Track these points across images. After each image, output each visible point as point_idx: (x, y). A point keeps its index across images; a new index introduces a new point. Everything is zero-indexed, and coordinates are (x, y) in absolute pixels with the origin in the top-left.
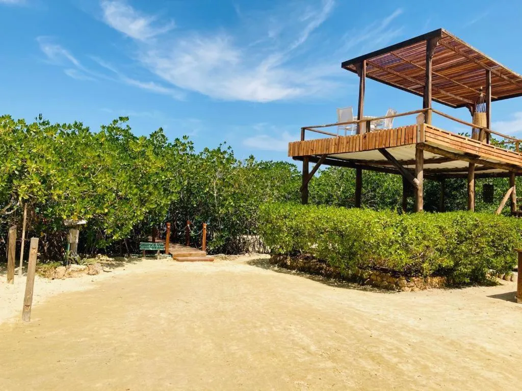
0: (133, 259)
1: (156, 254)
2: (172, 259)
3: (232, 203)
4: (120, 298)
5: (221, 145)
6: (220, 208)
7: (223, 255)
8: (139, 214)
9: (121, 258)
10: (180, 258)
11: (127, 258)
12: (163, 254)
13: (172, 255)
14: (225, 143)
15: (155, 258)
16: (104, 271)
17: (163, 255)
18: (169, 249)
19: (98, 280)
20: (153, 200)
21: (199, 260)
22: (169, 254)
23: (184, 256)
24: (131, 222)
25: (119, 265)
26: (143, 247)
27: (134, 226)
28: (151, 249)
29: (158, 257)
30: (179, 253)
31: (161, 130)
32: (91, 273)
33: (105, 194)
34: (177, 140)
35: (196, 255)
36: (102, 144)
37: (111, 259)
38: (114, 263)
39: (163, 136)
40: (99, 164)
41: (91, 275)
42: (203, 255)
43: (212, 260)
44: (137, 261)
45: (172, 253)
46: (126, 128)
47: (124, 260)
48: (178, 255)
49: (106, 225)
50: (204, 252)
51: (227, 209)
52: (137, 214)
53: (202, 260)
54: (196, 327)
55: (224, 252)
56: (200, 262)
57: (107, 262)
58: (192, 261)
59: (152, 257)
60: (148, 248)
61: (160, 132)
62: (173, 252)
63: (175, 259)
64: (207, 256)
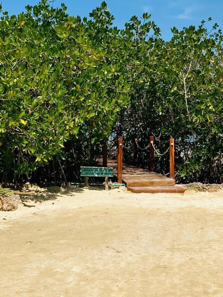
0: (72, 190)
1: (104, 183)
2: (126, 188)
3: (211, 108)
4: (29, 243)
5: (203, 22)
6: (193, 115)
7: (200, 184)
8: (72, 126)
9: (56, 188)
10: (136, 188)
11: (64, 187)
12: (113, 182)
13: (126, 184)
14: (210, 19)
15: (102, 187)
16: (25, 205)
17: (113, 184)
18: (124, 175)
19: (13, 218)
20: (89, 106)
21: (162, 191)
22: (123, 182)
23: (143, 185)
24: (61, 138)
25: (50, 198)
26: (85, 172)
27: (65, 144)
28: (96, 176)
29: (107, 186)
30: (136, 181)
31: (104, 5)
32: (5, 208)
33: (20, 99)
34: (134, 18)
35: (159, 184)
36: (21, 30)
37: (43, 190)
38: (45, 195)
39: (107, 14)
40: (13, 59)
41: (5, 211)
42: (169, 184)
43: (182, 192)
44: (76, 191)
45: (126, 181)
46: (60, 7)
47: (59, 191)
48: (134, 183)
49: (26, 142)
50: (172, 180)
51: (204, 116)
52: (70, 127)
53: (167, 192)
54: (115, 288)
55: (201, 180)
56: (164, 194)
57: (36, 194)
58: (153, 192)
59: (99, 186)
60: (93, 174)
61: (103, 8)
62: (127, 179)
63: (129, 189)
64: (177, 185)
